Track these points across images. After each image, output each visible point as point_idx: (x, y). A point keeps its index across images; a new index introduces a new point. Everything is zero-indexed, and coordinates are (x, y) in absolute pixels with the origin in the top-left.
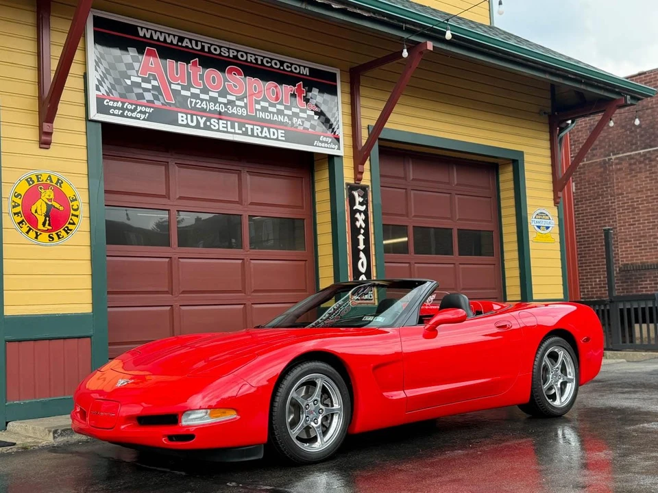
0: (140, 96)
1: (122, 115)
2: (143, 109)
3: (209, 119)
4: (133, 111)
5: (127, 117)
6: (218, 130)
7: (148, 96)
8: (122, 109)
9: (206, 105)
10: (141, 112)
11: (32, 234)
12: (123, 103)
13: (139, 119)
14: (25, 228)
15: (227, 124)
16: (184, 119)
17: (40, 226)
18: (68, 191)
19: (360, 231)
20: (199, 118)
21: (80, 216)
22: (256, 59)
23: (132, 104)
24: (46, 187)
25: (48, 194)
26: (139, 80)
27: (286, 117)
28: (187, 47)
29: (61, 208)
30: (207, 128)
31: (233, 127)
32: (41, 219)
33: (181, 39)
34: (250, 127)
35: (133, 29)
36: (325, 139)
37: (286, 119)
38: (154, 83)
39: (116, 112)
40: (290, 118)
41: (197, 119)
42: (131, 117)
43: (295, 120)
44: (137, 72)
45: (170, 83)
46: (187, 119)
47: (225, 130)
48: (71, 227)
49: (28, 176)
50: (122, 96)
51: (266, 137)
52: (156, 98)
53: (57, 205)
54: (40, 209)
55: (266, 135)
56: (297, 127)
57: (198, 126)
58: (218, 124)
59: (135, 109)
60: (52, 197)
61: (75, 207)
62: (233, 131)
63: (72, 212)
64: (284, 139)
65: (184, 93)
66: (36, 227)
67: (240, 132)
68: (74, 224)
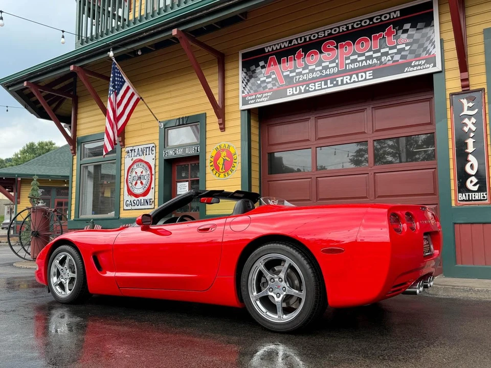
0: (266, 87)
1: (255, 103)
2: (266, 94)
3: (308, 85)
4: (260, 98)
5: (258, 102)
6: (315, 90)
7: (270, 86)
8: (255, 99)
9: (307, 76)
10: (265, 97)
11: (217, 174)
12: (256, 96)
13: (264, 101)
14: (215, 172)
15: (321, 84)
16: (291, 91)
17: (221, 171)
18: (232, 151)
19: (469, 135)
20: (301, 87)
21: (237, 162)
22: (347, 28)
23: (260, 94)
24: (223, 150)
25: (224, 154)
26: (265, 78)
27: (375, 59)
28: (295, 44)
29: (229, 160)
30: (306, 91)
31: (326, 84)
32: (221, 166)
33: (290, 42)
34: (339, 79)
35: (262, 50)
36: (417, 63)
37: (375, 61)
38: (273, 76)
39: (252, 101)
40: (378, 58)
41: (300, 88)
42: (260, 102)
43: (383, 59)
44: (264, 74)
45: (283, 72)
46: (293, 91)
47: (320, 88)
48: (233, 169)
49: (215, 147)
50: (256, 91)
51: (354, 82)
52: (274, 85)
53: (227, 159)
54: (220, 162)
55: (354, 80)
56: (386, 64)
57: (300, 93)
58: (315, 86)
59: (262, 96)
60: (226, 155)
61: (235, 158)
62: (326, 86)
63: (234, 161)
64: (372, 77)
65: (291, 75)
66: (219, 171)
67: (332, 85)
68: (234, 167)
